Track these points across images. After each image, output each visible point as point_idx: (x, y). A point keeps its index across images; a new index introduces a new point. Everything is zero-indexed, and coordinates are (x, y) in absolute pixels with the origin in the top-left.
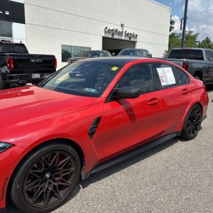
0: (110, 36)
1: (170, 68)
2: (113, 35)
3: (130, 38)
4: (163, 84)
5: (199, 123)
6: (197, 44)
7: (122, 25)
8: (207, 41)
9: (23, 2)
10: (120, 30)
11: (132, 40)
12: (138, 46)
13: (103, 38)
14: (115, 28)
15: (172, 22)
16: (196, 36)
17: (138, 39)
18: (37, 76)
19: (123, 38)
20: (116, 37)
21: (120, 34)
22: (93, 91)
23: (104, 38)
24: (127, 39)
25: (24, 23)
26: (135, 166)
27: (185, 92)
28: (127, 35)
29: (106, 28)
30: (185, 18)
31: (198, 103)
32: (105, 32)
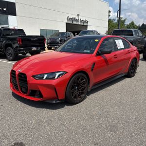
1: (121, 40)
2: (72, 21)
3: (83, 23)
4: (119, 48)
5: (136, 69)
6: (126, 26)
7: (78, 15)
8: (132, 23)
10: (77, 18)
11: (85, 24)
12: (89, 29)
13: (67, 23)
14: (74, 17)
15: (109, 12)
16: (124, 20)
17: (89, 24)
18: (34, 49)
19: (79, 23)
20: (75, 23)
21: (77, 20)
22: (88, 51)
25: (16, 15)
26: (108, 88)
27: (129, 52)
28: (82, 21)
29: (68, 17)
30: (120, 10)
31: (135, 58)
32: (68, 20)
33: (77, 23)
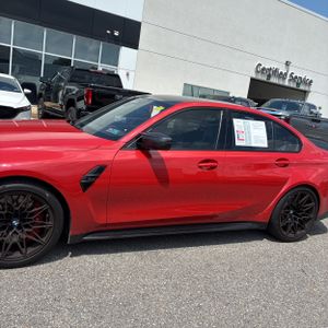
0: (264, 78)
2: (269, 76)
3: (298, 84)
4: (238, 143)
7: (287, 64)
9: (139, 20)
10: (282, 69)
11: (302, 87)
13: (252, 79)
14: (274, 66)
17: (312, 88)
19: (286, 83)
20: (274, 80)
21: (282, 76)
23: (253, 81)
24: (293, 85)
25: (137, 48)
28: (293, 79)
29: (260, 65)
32: (257, 72)
33: (281, 83)
